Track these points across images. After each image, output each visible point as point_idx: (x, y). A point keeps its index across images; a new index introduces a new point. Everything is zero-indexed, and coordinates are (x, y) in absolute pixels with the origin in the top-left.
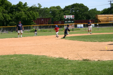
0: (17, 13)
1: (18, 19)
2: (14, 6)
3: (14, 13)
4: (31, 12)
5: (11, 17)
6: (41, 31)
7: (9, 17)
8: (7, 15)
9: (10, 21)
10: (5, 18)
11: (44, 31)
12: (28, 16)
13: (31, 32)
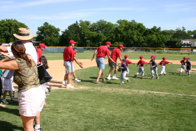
0: (150, 36)
1: (149, 41)
2: (149, 30)
3: (147, 35)
4: (162, 35)
5: (144, 39)
6: (167, 53)
7: (142, 39)
8: (141, 37)
9: (143, 42)
10: (139, 40)
11: (170, 53)
12: (158, 39)
13: (158, 53)
